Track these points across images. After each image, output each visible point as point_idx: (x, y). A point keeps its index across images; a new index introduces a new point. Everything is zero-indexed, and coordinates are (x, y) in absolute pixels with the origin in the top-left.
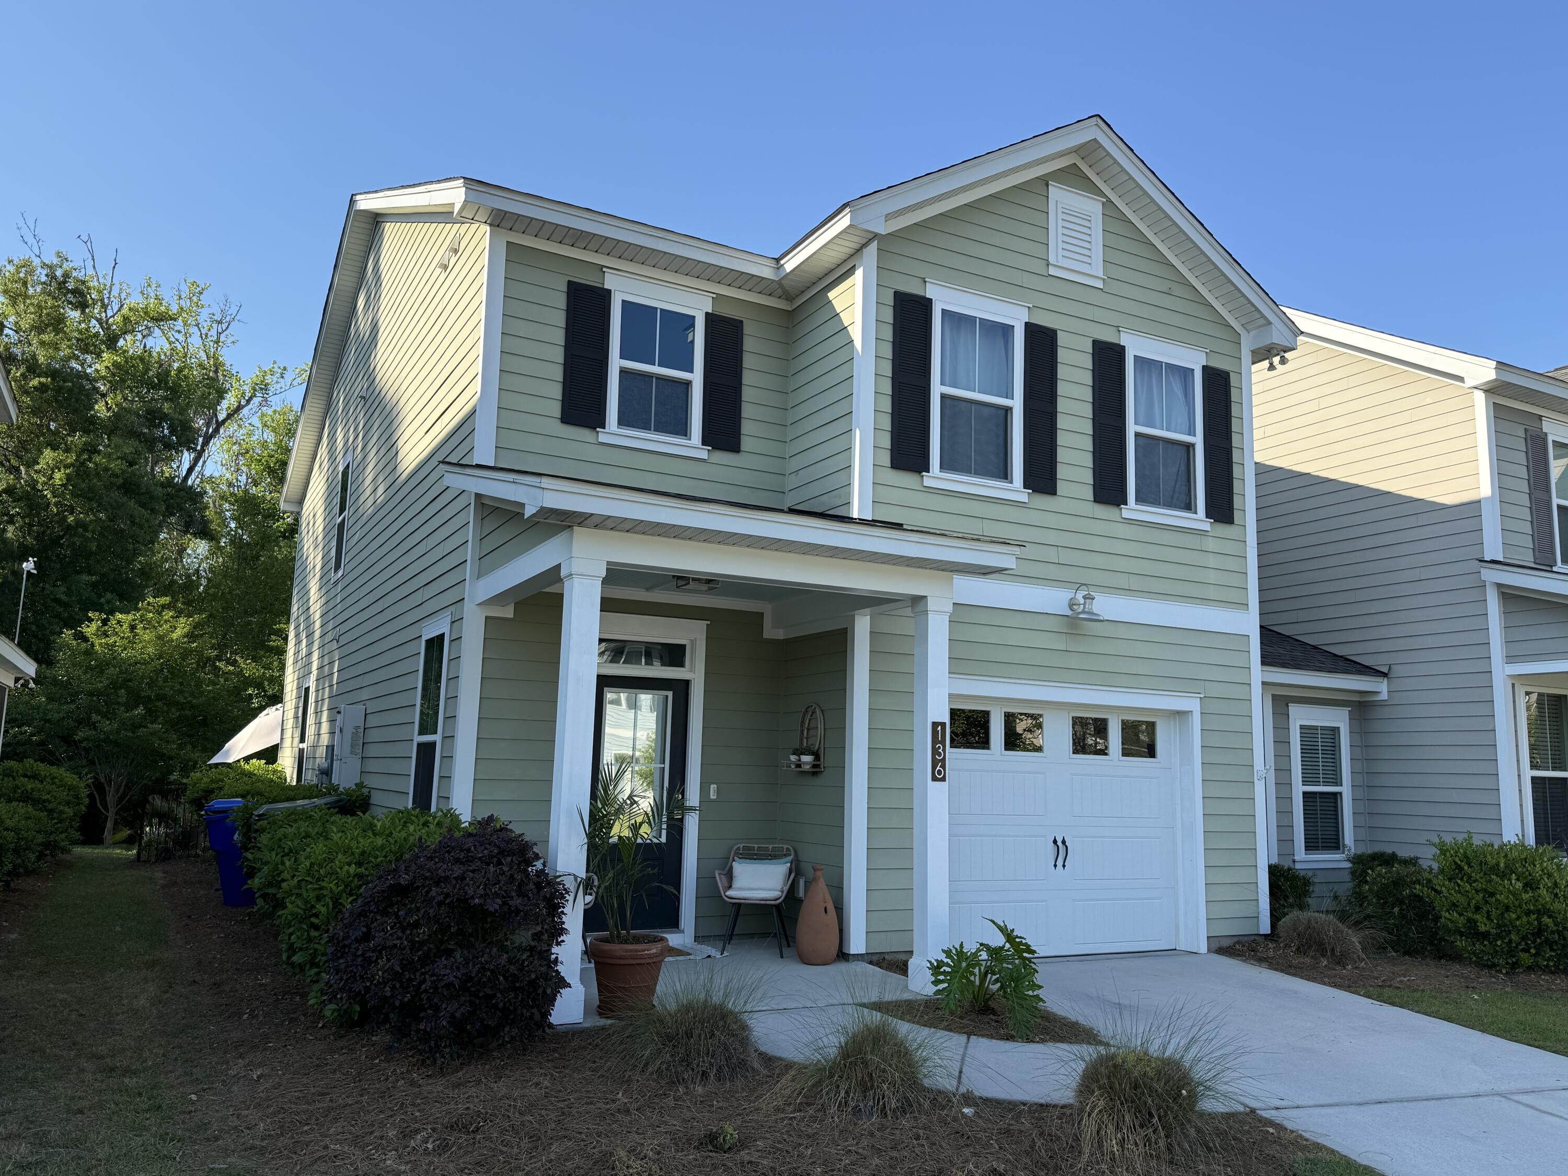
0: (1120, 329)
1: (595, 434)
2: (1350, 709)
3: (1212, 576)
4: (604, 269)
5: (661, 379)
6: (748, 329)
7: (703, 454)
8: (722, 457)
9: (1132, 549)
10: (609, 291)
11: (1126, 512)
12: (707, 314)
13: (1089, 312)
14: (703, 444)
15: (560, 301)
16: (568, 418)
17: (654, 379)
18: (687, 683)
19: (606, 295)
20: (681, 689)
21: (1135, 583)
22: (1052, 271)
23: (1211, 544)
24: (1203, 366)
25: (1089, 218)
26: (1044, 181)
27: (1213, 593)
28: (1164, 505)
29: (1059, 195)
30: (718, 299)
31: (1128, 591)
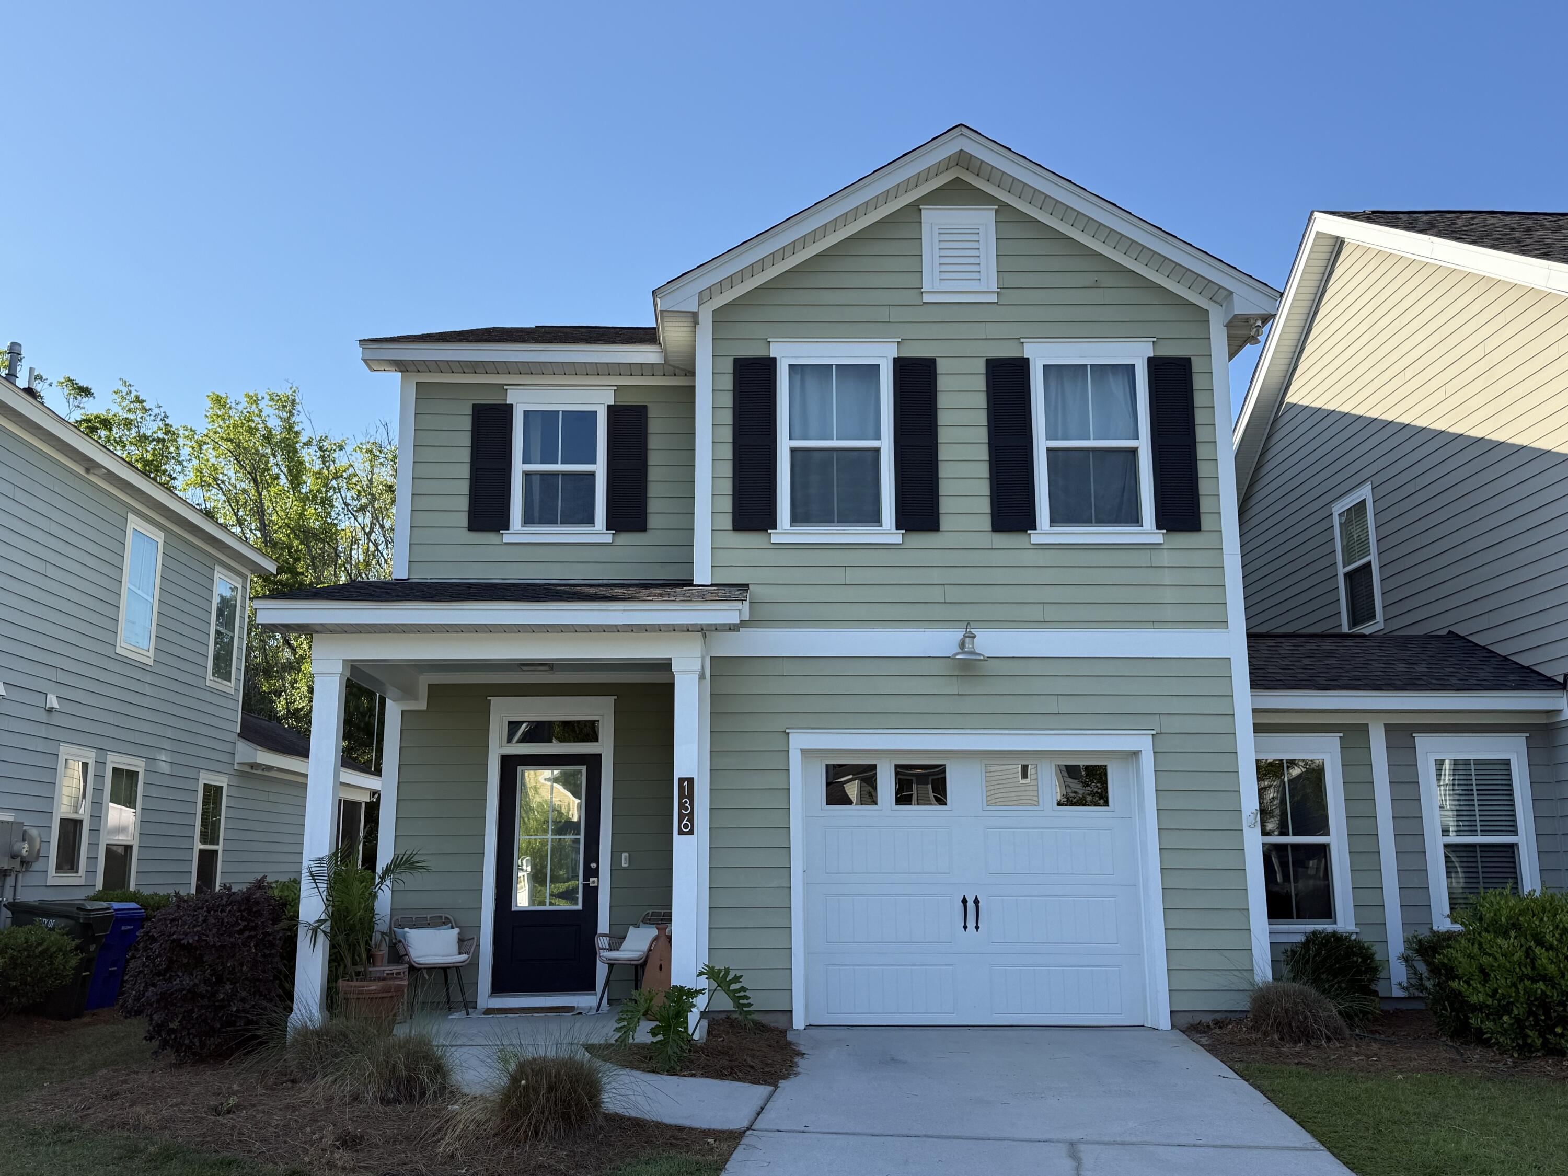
0: (1022, 340)
1: (501, 536)
2: (1528, 735)
3: (1169, 595)
4: (505, 387)
5: (565, 474)
6: (652, 413)
7: (608, 538)
8: (626, 538)
9: (1048, 576)
10: (511, 406)
11: (1036, 537)
12: (609, 406)
13: (980, 330)
14: (607, 529)
15: (466, 423)
16: (474, 526)
17: (560, 476)
18: (599, 756)
19: (508, 410)
20: (593, 762)
21: (1051, 613)
22: (927, 298)
23: (1165, 558)
24: (1149, 359)
25: (977, 231)
26: (915, 208)
27: (1169, 613)
28: (1096, 523)
29: (931, 216)
30: (619, 389)
31: (1043, 623)
